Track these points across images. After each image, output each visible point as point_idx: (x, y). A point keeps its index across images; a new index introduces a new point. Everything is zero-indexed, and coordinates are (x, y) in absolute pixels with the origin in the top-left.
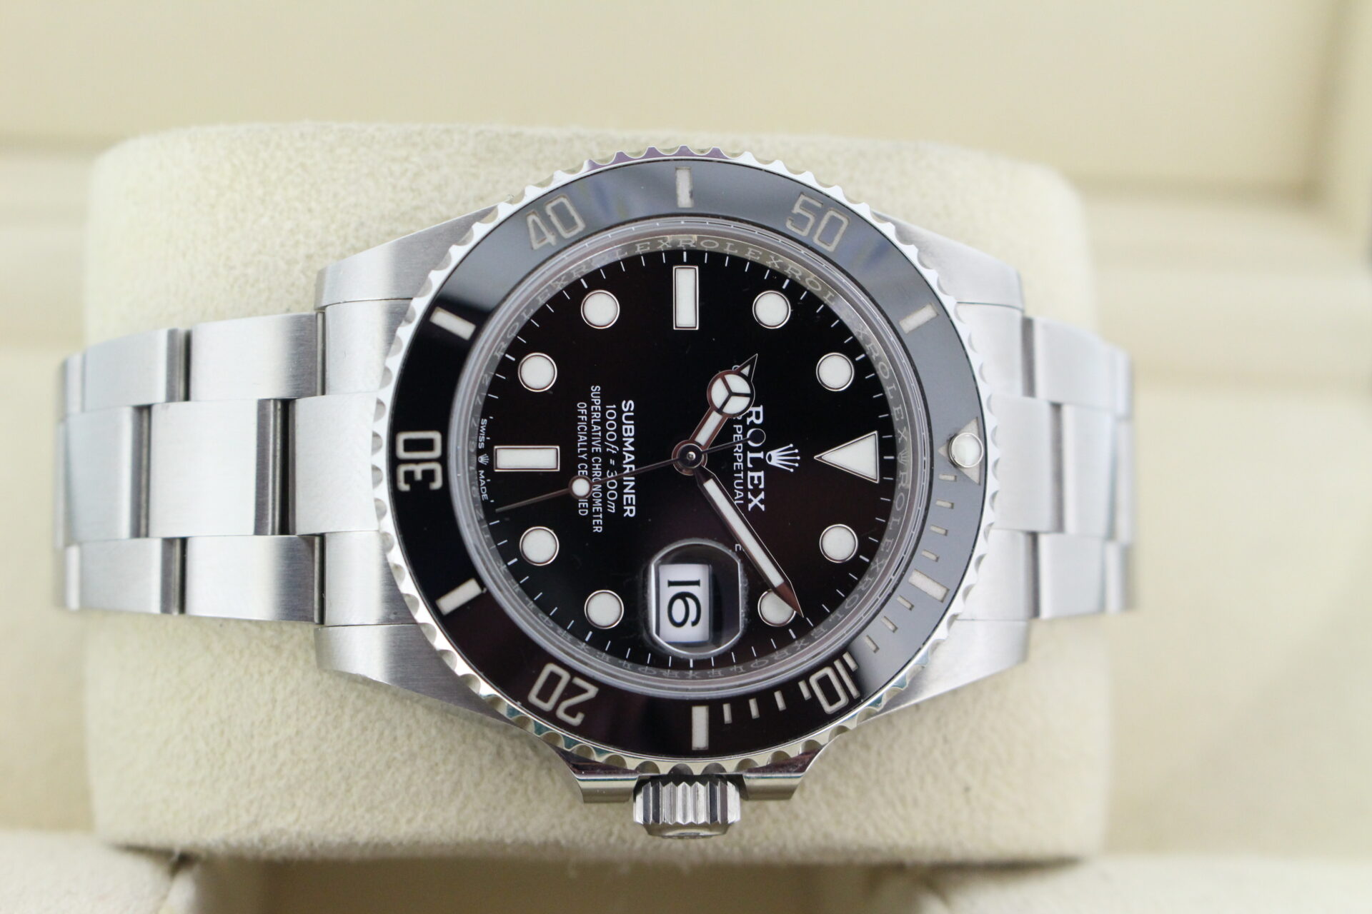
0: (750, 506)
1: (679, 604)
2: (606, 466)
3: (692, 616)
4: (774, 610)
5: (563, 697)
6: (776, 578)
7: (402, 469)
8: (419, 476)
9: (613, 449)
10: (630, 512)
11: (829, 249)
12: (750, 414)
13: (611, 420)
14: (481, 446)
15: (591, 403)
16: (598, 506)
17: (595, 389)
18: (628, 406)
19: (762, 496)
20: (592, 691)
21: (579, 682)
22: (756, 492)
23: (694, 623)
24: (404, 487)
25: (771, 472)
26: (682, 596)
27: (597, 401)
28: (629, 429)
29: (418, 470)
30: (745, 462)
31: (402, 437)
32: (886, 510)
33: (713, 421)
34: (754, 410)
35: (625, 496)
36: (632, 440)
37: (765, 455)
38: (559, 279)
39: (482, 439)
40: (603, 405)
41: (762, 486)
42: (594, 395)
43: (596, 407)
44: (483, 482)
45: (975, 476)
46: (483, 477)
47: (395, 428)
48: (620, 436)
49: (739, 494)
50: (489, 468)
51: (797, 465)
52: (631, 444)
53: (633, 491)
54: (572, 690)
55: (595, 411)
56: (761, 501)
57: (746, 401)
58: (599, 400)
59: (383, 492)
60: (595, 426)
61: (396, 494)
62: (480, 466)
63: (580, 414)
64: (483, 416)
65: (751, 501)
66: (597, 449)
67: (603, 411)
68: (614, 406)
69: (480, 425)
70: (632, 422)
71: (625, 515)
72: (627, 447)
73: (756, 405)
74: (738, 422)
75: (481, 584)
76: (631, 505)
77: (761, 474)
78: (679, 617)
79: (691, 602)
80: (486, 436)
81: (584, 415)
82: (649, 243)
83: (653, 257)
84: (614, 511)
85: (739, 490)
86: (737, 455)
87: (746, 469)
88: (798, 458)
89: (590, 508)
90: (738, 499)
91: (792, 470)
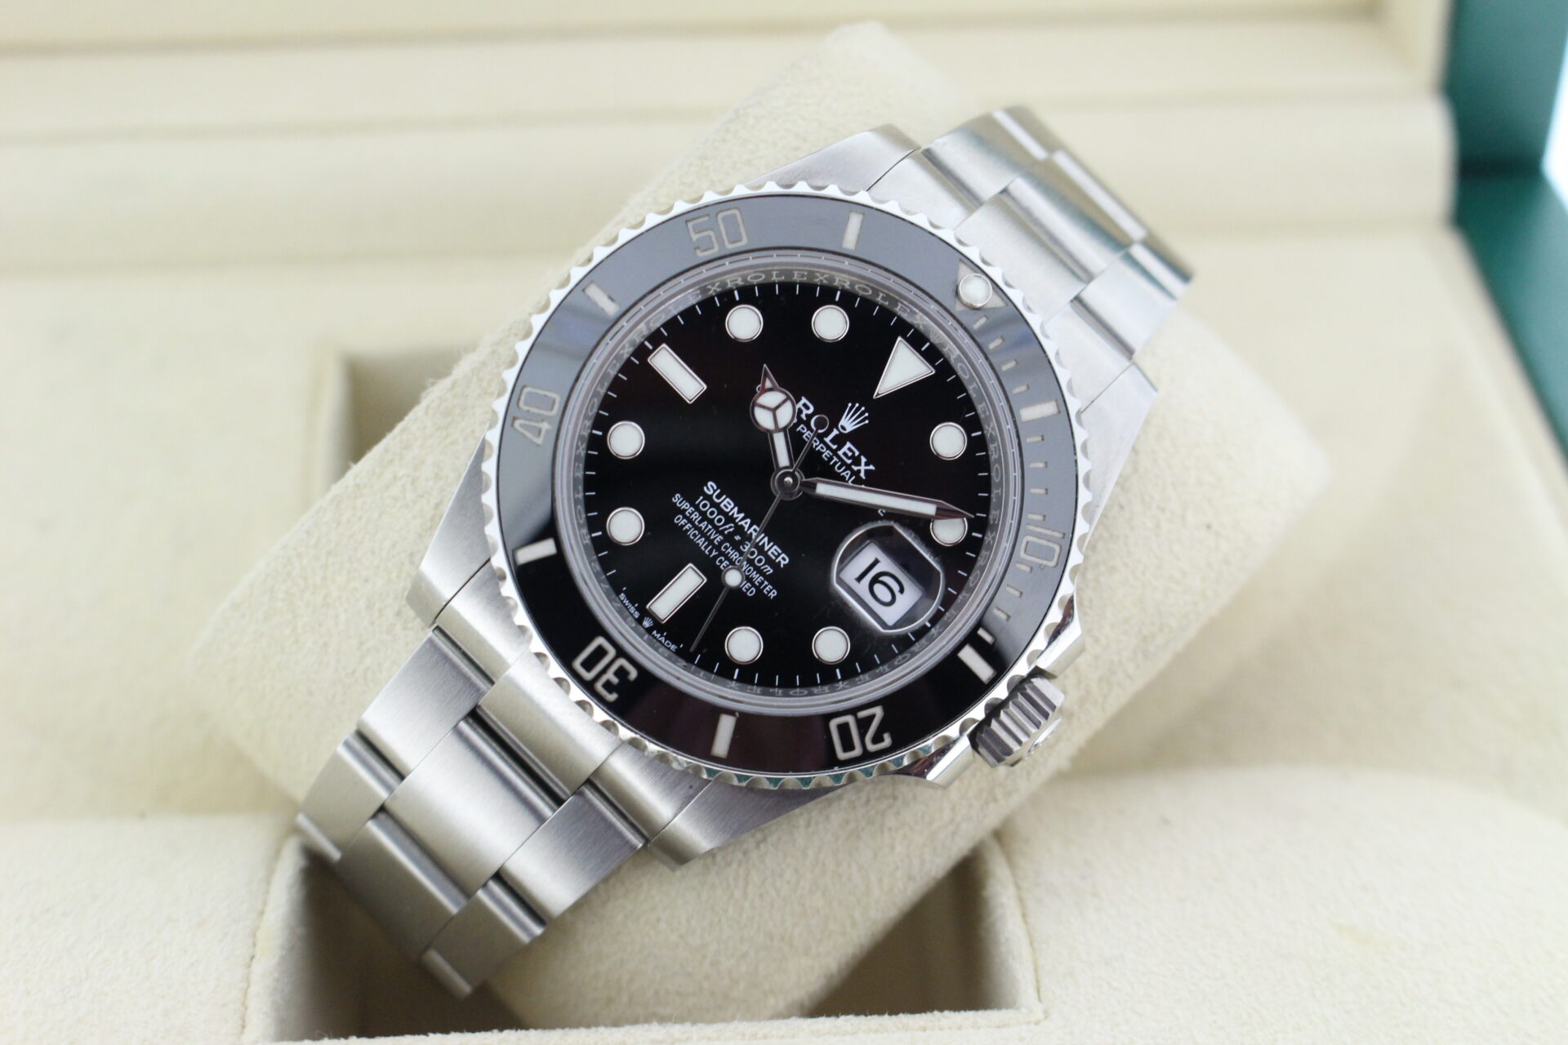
0: (862, 475)
1: (878, 588)
2: (736, 546)
3: (895, 587)
4: (950, 532)
5: (862, 735)
6: (927, 508)
7: (599, 686)
8: (615, 680)
9: (730, 528)
10: (784, 560)
11: (743, 243)
12: (800, 411)
13: (709, 509)
14: (637, 615)
15: (683, 512)
16: (758, 578)
17: (677, 499)
18: (711, 488)
19: (863, 460)
20: (878, 711)
21: (862, 714)
22: (857, 462)
23: (902, 591)
24: (612, 697)
25: (853, 437)
26: (875, 580)
27: (685, 505)
28: (727, 504)
29: (610, 676)
30: (828, 448)
31: (577, 664)
32: (959, 385)
33: (780, 443)
34: (800, 405)
35: (769, 553)
36: (736, 509)
37: (838, 429)
38: (578, 448)
39: (632, 610)
40: (692, 505)
41: (857, 453)
42: (680, 503)
43: (689, 510)
44: (663, 639)
45: (998, 302)
46: (659, 635)
47: (566, 662)
48: (725, 514)
49: (847, 474)
50: (658, 625)
51: (867, 414)
52: (739, 512)
53: (772, 544)
54: (864, 724)
55: (691, 514)
56: (867, 464)
57: (789, 405)
58: (687, 504)
59: (600, 715)
60: (701, 525)
61: (609, 707)
62: (649, 630)
63: (682, 526)
64: (618, 593)
65: (859, 471)
66: (718, 539)
67: (697, 508)
68: (701, 498)
69: (622, 601)
70: (724, 496)
71: (782, 566)
72: (737, 518)
73: (798, 400)
74: (797, 425)
75: (730, 712)
76: (779, 555)
77: (848, 445)
78: (886, 597)
79: (884, 579)
80: (633, 605)
81: (686, 524)
82: (615, 362)
83: (627, 367)
84: (772, 571)
85: (843, 471)
86: (819, 448)
87: (835, 452)
88: (863, 409)
89: (753, 585)
90: (849, 479)
91: (867, 422)
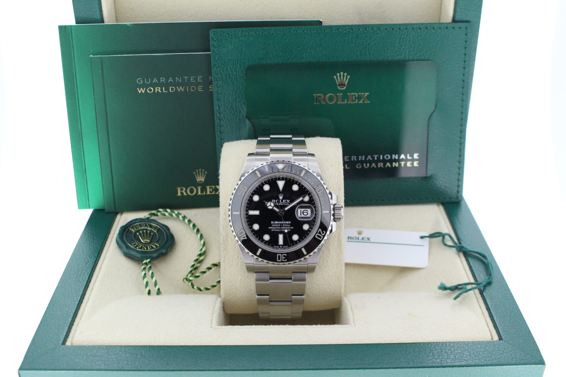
0: (289, 202)
1: (304, 214)
2: (282, 226)
3: (306, 211)
4: (307, 199)
5: (321, 235)
6: (301, 199)
7: (283, 260)
8: (284, 258)
9: (279, 225)
10: (290, 222)
11: (246, 189)
12: (274, 202)
13: (275, 225)
14: (279, 247)
15: (272, 229)
16: (289, 228)
17: (269, 228)
18: (272, 222)
19: (287, 200)
20: (320, 230)
21: (318, 232)
22: (287, 201)
23: (307, 211)
24: (286, 260)
25: (283, 199)
26: (303, 213)
27: (271, 228)
28: (276, 222)
29: (283, 258)
30: (281, 203)
31: (278, 260)
32: (290, 180)
33: (275, 208)
37: (280, 200)
38: (251, 234)
44: (285, 247)
45: (285, 165)
47: (276, 261)
48: (277, 224)
50: (283, 246)
52: (279, 222)
53: (286, 222)
54: (320, 233)
57: (271, 203)
59: (287, 263)
60: (276, 228)
61: (287, 261)
63: (273, 231)
66: (279, 228)
67: (273, 227)
68: (272, 225)
69: (275, 247)
73: (272, 201)
74: (275, 204)
75: (302, 248)
78: (307, 214)
80: (277, 246)
82: (245, 219)
83: (247, 218)
84: (290, 225)
85: (286, 204)
87: (283, 203)
88: (281, 194)
90: (288, 204)
91: (283, 195)
